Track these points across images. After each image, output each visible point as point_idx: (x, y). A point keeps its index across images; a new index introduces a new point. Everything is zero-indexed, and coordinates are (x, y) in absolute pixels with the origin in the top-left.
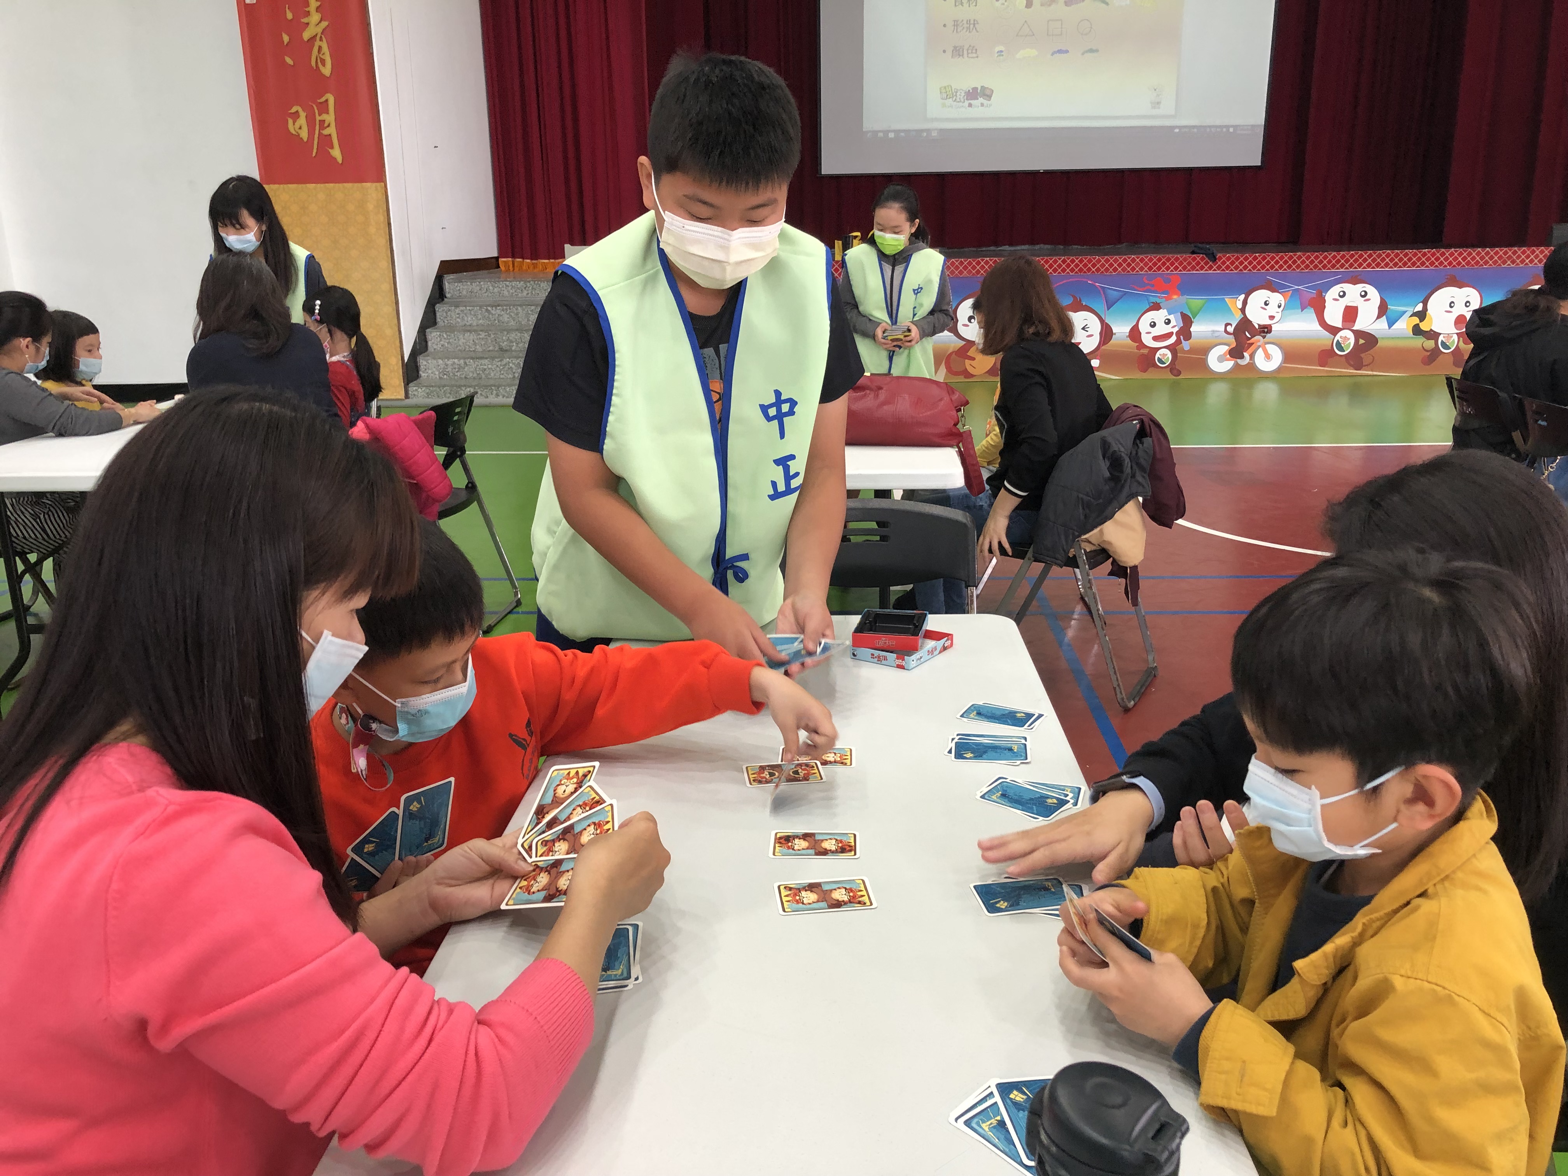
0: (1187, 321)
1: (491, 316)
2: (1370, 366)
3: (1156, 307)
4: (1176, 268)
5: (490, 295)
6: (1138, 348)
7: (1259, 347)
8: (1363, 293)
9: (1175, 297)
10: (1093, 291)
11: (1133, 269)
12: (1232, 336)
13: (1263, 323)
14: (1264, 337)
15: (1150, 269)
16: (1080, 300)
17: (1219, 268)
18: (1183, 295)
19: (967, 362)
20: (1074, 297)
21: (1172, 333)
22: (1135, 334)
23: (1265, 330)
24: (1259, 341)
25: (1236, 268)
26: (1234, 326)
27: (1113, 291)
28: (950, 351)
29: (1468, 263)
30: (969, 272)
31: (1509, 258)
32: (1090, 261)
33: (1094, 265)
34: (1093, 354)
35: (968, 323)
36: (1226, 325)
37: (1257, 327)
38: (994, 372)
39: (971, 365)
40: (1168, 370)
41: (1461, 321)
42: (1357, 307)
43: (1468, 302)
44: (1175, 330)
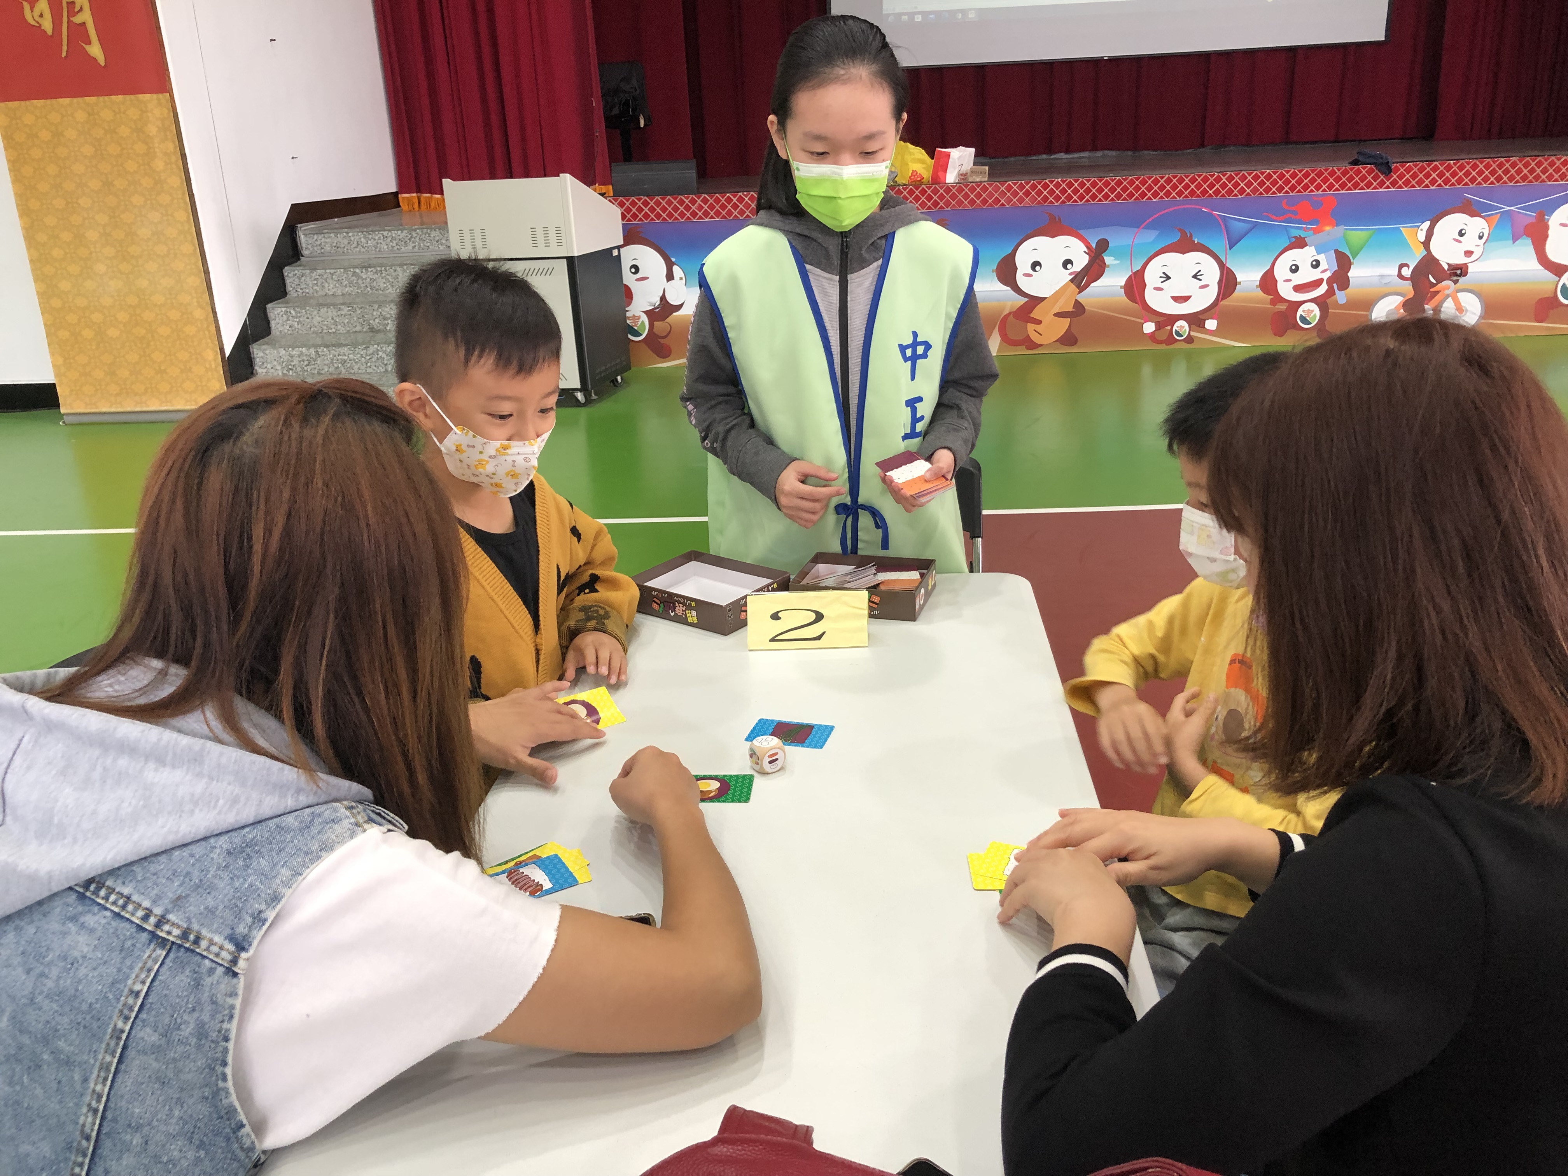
0: (1344, 262)
1: (360, 281)
3: (1300, 243)
4: (1330, 187)
5: (363, 250)
6: (1273, 303)
7: (1448, 296)
9: (1328, 228)
10: (1209, 223)
11: (1268, 190)
12: (1408, 282)
13: (1454, 262)
14: (1456, 282)
15: (1293, 189)
16: (1191, 236)
17: (1394, 184)
18: (1338, 225)
19: (1031, 327)
20: (1183, 233)
21: (1322, 280)
22: (1268, 282)
23: (1459, 271)
24: (1448, 288)
25: (1420, 183)
26: (1411, 268)
27: (1239, 222)
28: (1006, 312)
30: (1033, 199)
32: (1206, 179)
33: (1211, 186)
34: (1208, 312)
35: (1031, 272)
36: (1401, 266)
37: (1446, 267)
38: (1068, 339)
39: (1035, 331)
40: (1315, 332)
44: (1326, 275)
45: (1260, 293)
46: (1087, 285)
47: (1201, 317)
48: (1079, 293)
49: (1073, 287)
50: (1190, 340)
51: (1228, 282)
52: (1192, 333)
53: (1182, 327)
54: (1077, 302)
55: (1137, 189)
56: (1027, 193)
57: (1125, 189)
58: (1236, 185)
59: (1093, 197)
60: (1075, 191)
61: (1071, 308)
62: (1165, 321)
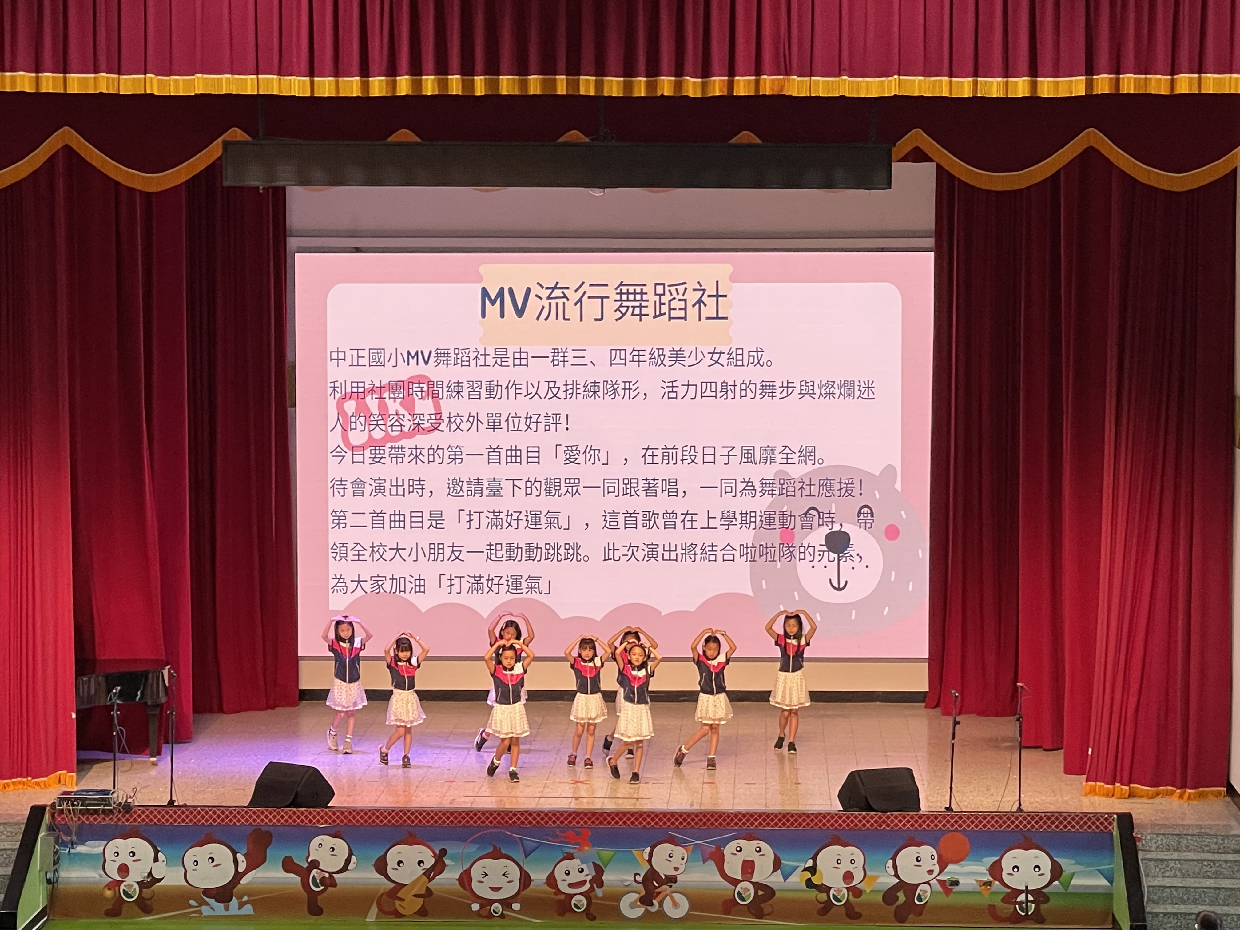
0: (599, 871)
2: (771, 915)
3: (570, 857)
4: (586, 823)
6: (555, 894)
7: (667, 895)
8: (758, 849)
9: (586, 848)
10: (511, 841)
11: (546, 823)
12: (641, 885)
13: (667, 874)
14: (671, 887)
15: (562, 822)
18: (594, 846)
19: (397, 903)
20: (494, 846)
21: (585, 882)
22: (551, 880)
24: (666, 890)
26: (642, 875)
27: (530, 842)
28: (381, 892)
29: (848, 825)
30: (397, 821)
31: (884, 822)
32: (507, 814)
33: (511, 819)
34: (514, 898)
35: (397, 867)
36: (636, 875)
37: (664, 877)
38: (423, 912)
39: (400, 905)
40: (584, 915)
41: (848, 876)
42: (753, 862)
43: (853, 860)
44: (589, 877)
46: (434, 877)
47: (510, 901)
48: (430, 881)
49: (425, 878)
50: (502, 916)
51: (525, 880)
52: (504, 912)
53: (497, 908)
54: (428, 889)
55: (464, 818)
56: (393, 818)
57: (456, 818)
58: (526, 819)
59: (436, 822)
60: (424, 818)
61: (423, 892)
62: (486, 903)
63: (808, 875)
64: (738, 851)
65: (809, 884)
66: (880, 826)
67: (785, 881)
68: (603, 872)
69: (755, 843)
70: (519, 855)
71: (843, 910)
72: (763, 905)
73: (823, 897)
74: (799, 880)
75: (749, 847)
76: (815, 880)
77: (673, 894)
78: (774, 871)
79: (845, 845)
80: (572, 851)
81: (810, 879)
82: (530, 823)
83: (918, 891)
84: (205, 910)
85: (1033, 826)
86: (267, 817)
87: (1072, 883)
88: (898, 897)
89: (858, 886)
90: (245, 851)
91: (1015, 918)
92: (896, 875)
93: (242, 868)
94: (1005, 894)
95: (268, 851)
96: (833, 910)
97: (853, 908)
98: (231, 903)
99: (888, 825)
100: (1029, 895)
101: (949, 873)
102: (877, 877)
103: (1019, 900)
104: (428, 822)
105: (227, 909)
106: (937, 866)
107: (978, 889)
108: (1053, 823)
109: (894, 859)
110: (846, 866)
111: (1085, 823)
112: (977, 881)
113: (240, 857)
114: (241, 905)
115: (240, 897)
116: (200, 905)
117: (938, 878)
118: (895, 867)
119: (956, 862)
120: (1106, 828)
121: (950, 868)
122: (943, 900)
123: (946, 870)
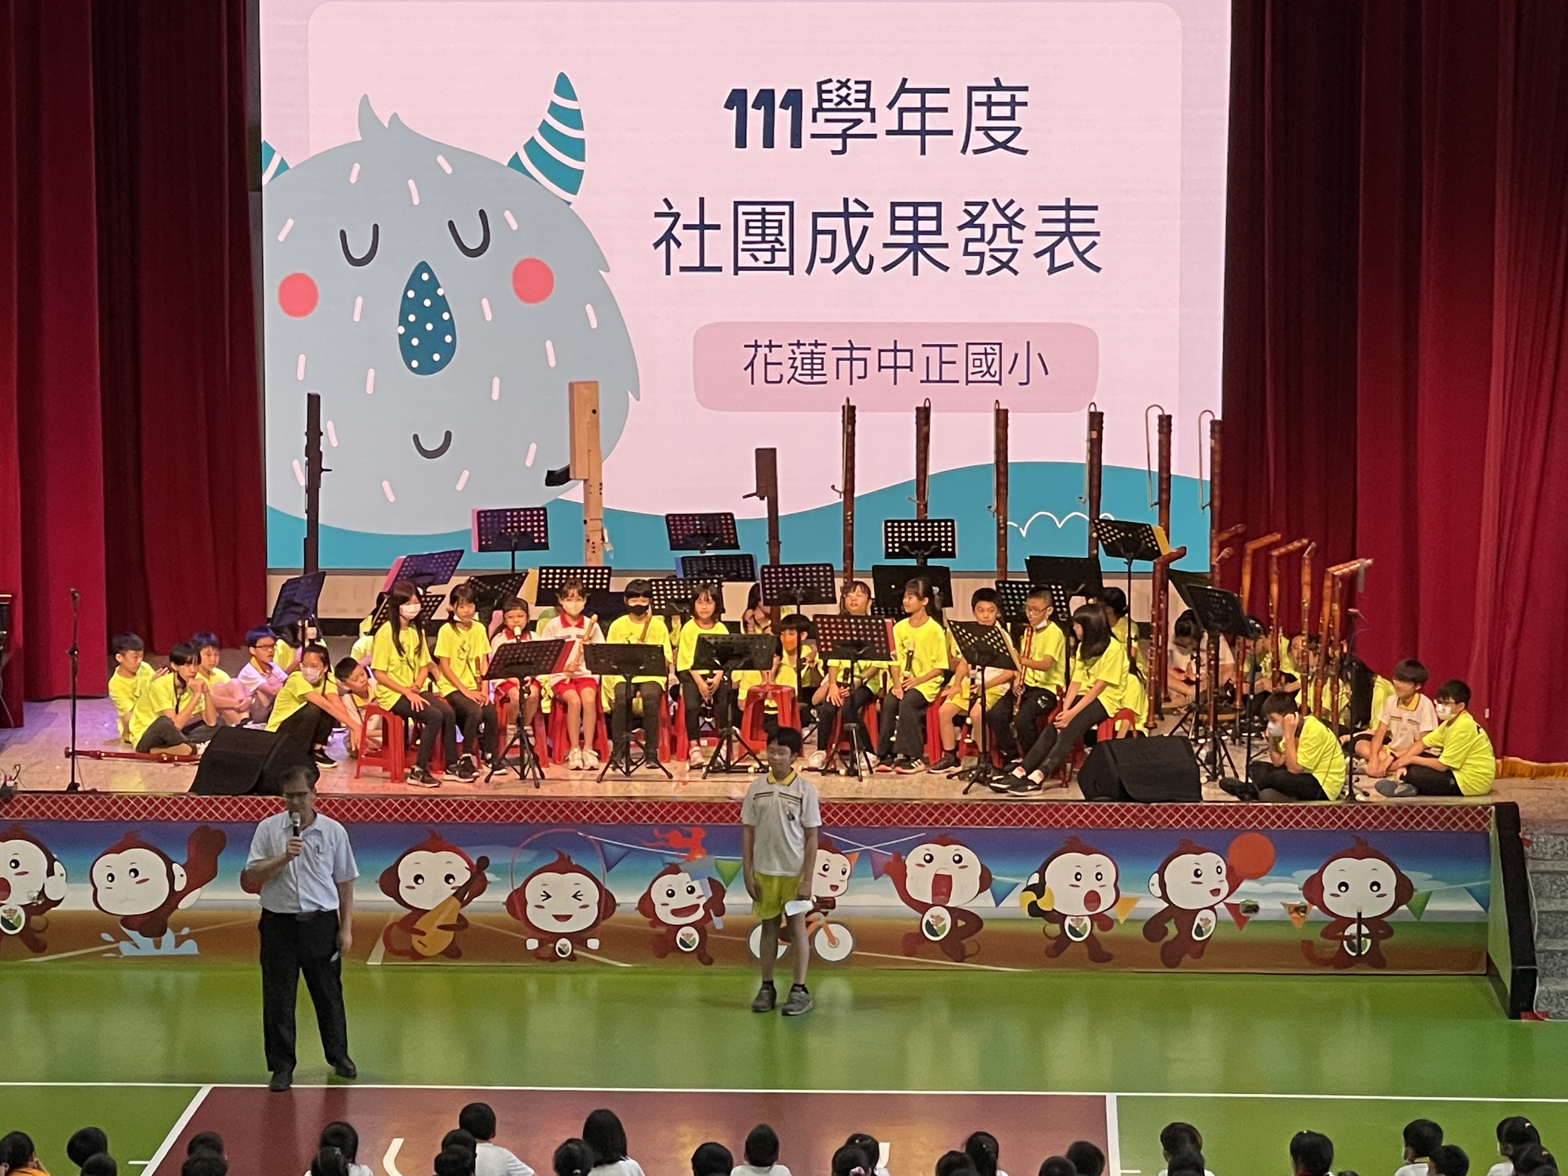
0: (718, 890)
2: (975, 956)
3: (674, 870)
4: (698, 819)
6: (652, 924)
7: (820, 927)
8: (957, 858)
9: (699, 856)
10: (584, 846)
13: (821, 895)
14: (826, 914)
16: (569, 857)
18: (709, 852)
19: (415, 938)
20: (561, 854)
21: (697, 907)
22: (646, 904)
23: (828, 904)
24: (819, 919)
27: (614, 847)
29: (1093, 822)
30: (414, 816)
31: (1147, 817)
32: (579, 805)
33: (585, 812)
34: (590, 932)
35: (414, 884)
38: (452, 952)
39: (420, 942)
40: (695, 955)
41: (1092, 899)
42: (950, 876)
43: (1099, 874)
44: (702, 901)
45: (639, 915)
46: (470, 900)
47: (584, 935)
48: (462, 907)
49: (456, 901)
50: (573, 958)
51: (607, 904)
52: (575, 952)
53: (565, 945)
54: (460, 916)
55: (514, 811)
56: (408, 811)
57: (502, 811)
58: (609, 812)
59: (472, 817)
60: (455, 811)
61: (454, 921)
62: (548, 938)
63: (1032, 896)
64: (928, 862)
65: (1034, 909)
66: (1141, 823)
67: (997, 905)
68: (724, 892)
69: (953, 849)
70: (597, 867)
71: (1085, 950)
72: (964, 942)
73: (1054, 929)
74: (1017, 904)
75: (944, 854)
76: (1043, 904)
77: (831, 926)
78: (980, 892)
79: (1087, 852)
80: (676, 861)
81: (1035, 903)
82: (614, 818)
83: (1197, 921)
84: (125, 948)
85: (1370, 824)
86: (217, 809)
87: (1428, 907)
88: (1166, 931)
89: (1105, 913)
90: (184, 860)
91: (1341, 962)
92: (1165, 897)
93: (180, 884)
94: (1326, 925)
95: (222, 861)
96: (1069, 949)
97: (1099, 946)
98: (164, 938)
99: (1153, 823)
100: (1363, 927)
101: (1244, 893)
102: (1135, 900)
103: (1346, 934)
104: (461, 817)
105: (158, 946)
106: (1226, 883)
107: (1288, 917)
108: (1400, 818)
109: (1161, 873)
110: (1089, 884)
111: (1448, 818)
112: (1284, 905)
113: (177, 869)
114: (179, 941)
115: (177, 929)
116: (117, 941)
117: (1227, 901)
118: (1163, 885)
119: (1254, 876)
120: (1479, 825)
121: (1245, 885)
122: (1234, 933)
123: (1238, 890)
